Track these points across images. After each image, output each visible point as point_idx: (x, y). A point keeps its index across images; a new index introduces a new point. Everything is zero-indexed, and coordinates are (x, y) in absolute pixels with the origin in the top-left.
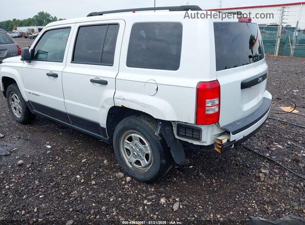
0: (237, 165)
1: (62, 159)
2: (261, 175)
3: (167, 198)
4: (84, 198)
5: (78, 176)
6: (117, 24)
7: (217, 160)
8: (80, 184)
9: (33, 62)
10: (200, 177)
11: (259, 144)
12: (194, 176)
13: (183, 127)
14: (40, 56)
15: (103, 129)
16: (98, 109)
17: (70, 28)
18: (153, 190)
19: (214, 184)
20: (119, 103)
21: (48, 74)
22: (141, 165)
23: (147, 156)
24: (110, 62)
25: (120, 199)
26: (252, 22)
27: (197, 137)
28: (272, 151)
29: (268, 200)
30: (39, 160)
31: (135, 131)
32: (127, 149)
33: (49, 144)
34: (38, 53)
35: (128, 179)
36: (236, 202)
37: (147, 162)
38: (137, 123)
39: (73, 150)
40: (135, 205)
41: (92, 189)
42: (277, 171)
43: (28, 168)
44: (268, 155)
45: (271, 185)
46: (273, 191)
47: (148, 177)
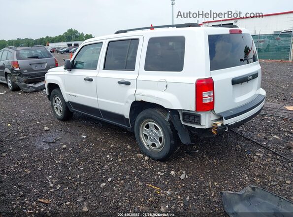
0: (236, 150)
1: (95, 145)
2: (255, 157)
3: (176, 171)
4: (113, 170)
5: (108, 156)
6: (138, 39)
7: (220, 147)
8: (109, 161)
9: (73, 70)
10: (204, 158)
11: (259, 135)
12: (199, 158)
13: (187, 115)
14: (78, 66)
15: (127, 119)
16: (123, 104)
17: (102, 43)
18: (165, 166)
19: (215, 163)
20: (139, 99)
21: (85, 79)
22: (156, 147)
23: (160, 139)
24: (132, 68)
25: (140, 171)
26: (243, 32)
27: (198, 122)
28: (269, 141)
29: (258, 174)
30: (78, 146)
31: (151, 120)
32: (145, 135)
33: (85, 135)
34: (76, 63)
35: (146, 158)
36: (231, 175)
37: (160, 144)
38: (153, 113)
39: (103, 139)
40: (151, 175)
41: (119, 165)
42: (270, 155)
43: (70, 151)
44: (265, 143)
45: (262, 164)
46: (263, 169)
47: (161, 156)
